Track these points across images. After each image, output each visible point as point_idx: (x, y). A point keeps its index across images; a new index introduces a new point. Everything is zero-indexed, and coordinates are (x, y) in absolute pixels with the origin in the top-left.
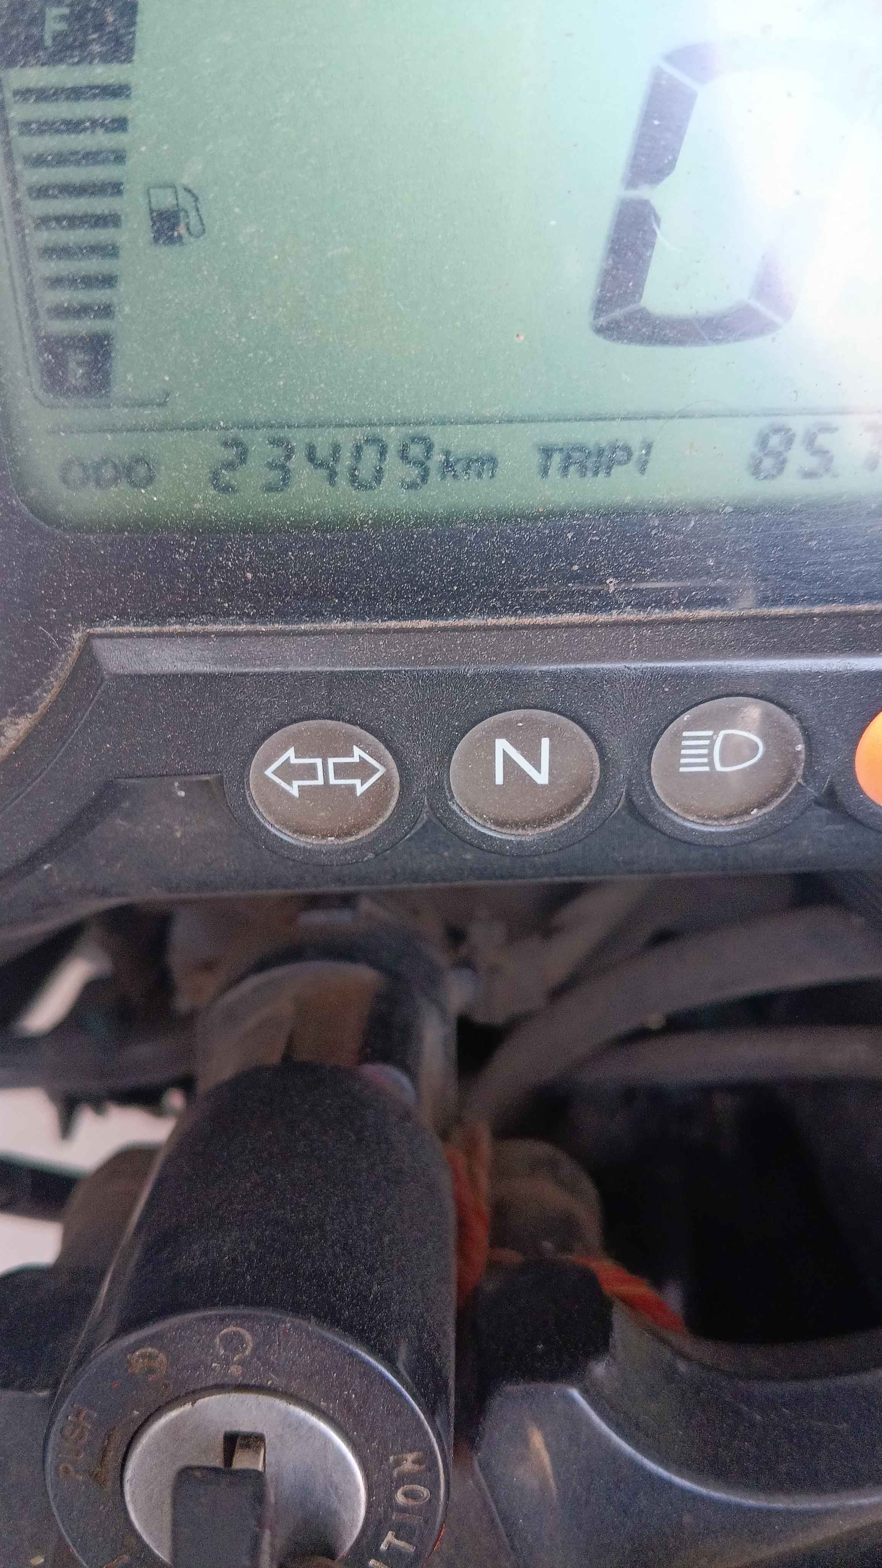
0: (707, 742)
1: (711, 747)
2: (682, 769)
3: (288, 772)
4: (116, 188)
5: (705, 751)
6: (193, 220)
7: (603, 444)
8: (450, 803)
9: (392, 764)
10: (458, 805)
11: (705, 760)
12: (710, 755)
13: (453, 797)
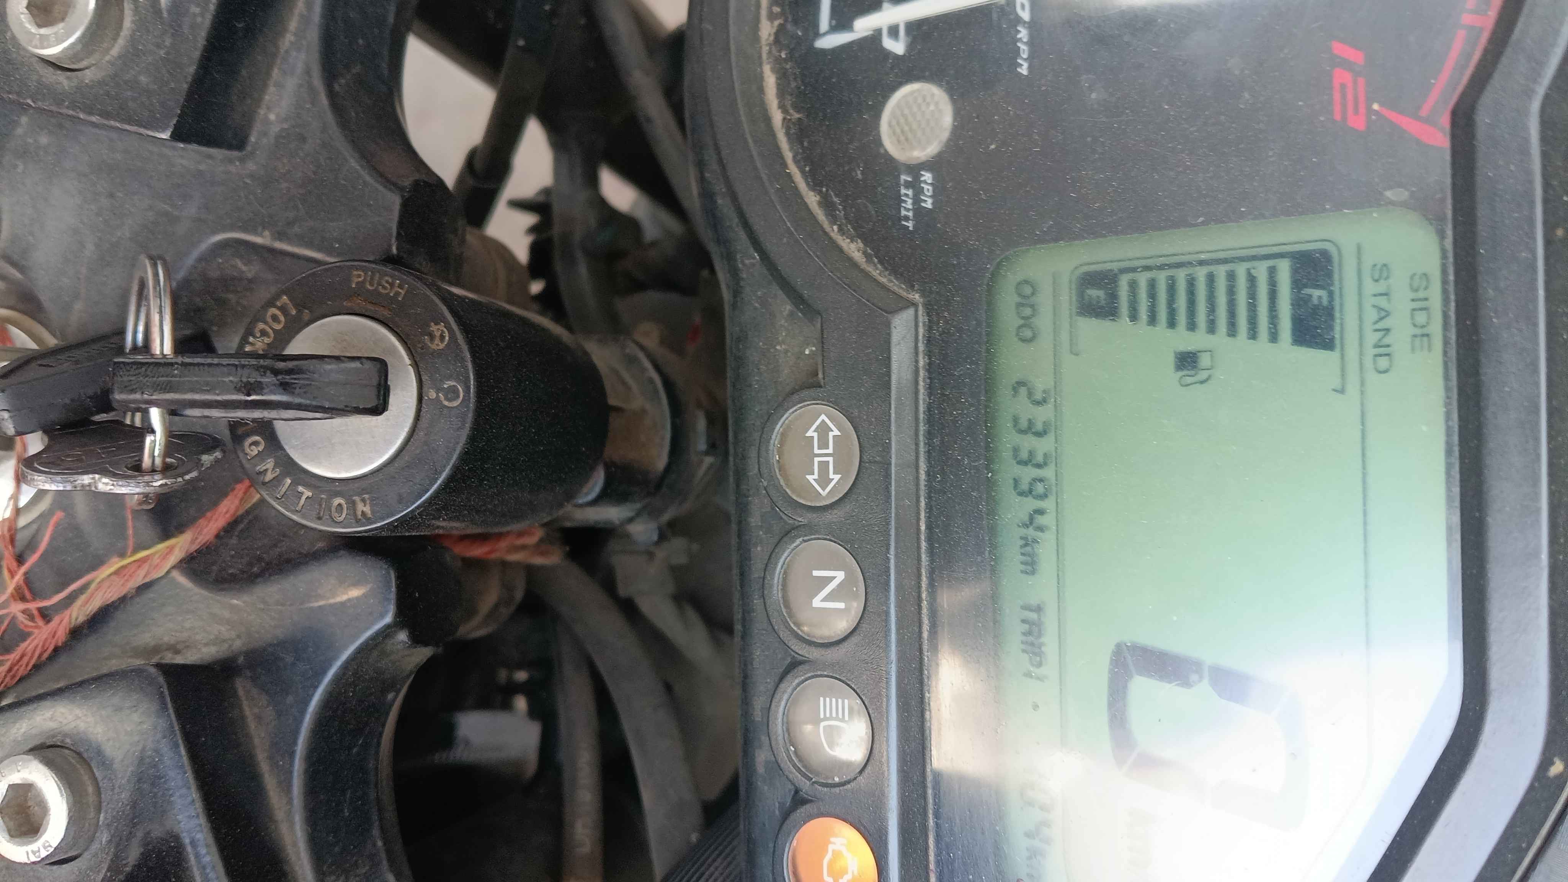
0: (840, 716)
1: (837, 718)
2: (822, 699)
3: (823, 430)
4: (1212, 328)
5: (834, 715)
6: (1189, 380)
7: (1043, 649)
8: (801, 539)
9: (828, 502)
10: (799, 545)
11: (828, 715)
12: (831, 718)
13: (805, 541)
